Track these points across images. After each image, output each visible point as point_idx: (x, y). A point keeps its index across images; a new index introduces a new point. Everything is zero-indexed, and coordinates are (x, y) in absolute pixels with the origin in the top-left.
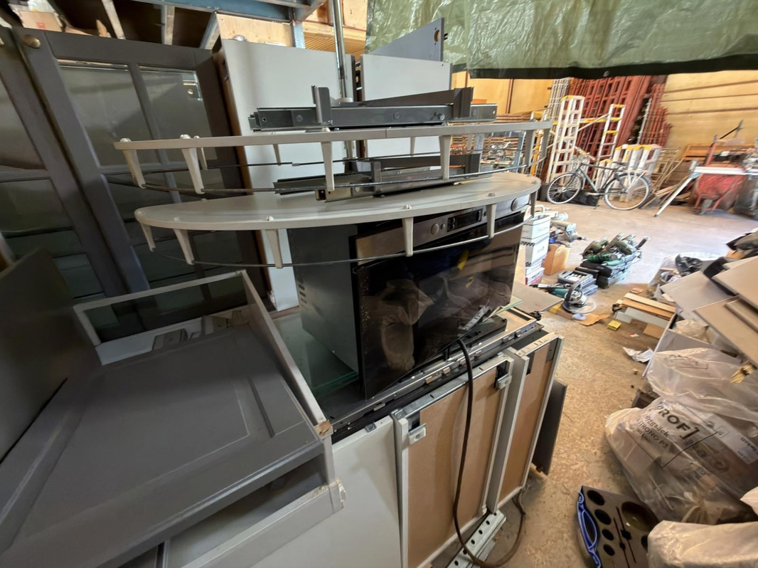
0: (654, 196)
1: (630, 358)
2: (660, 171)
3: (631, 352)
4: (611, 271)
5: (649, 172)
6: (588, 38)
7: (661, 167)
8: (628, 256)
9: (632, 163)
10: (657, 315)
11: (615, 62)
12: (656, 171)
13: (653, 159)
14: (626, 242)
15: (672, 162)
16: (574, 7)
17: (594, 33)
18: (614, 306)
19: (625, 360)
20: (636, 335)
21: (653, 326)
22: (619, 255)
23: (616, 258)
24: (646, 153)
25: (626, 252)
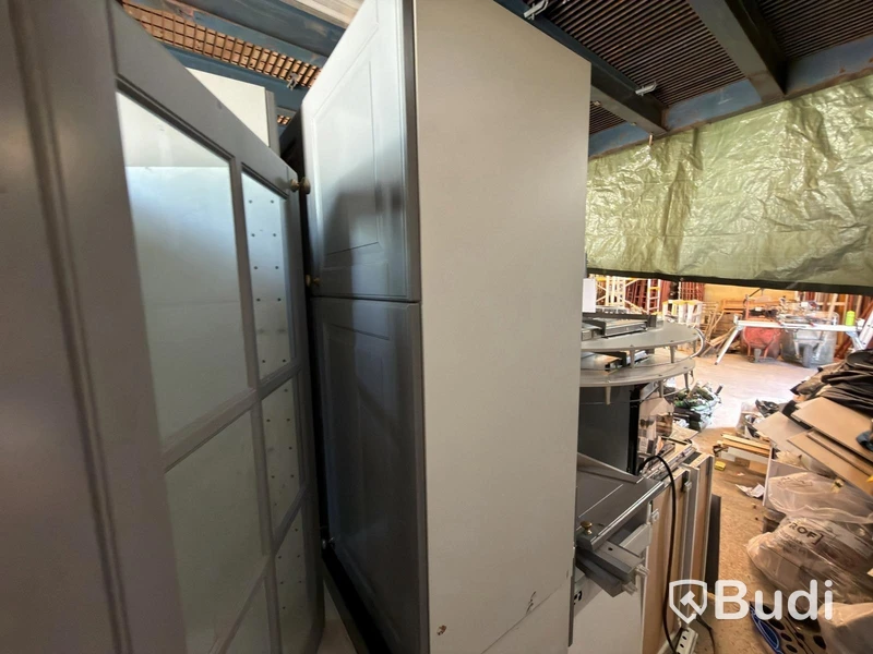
0: (709, 345)
1: (745, 494)
2: (706, 322)
3: (745, 489)
4: (699, 415)
5: (697, 324)
6: (665, 258)
7: (706, 319)
8: (711, 402)
9: (681, 315)
10: (756, 453)
11: (686, 273)
12: (703, 321)
13: (699, 312)
14: (706, 389)
15: (715, 314)
16: (653, 241)
17: (669, 256)
18: (715, 447)
19: (741, 496)
20: (741, 474)
21: (755, 462)
22: (704, 401)
23: (701, 404)
24: (691, 308)
25: (709, 398)
